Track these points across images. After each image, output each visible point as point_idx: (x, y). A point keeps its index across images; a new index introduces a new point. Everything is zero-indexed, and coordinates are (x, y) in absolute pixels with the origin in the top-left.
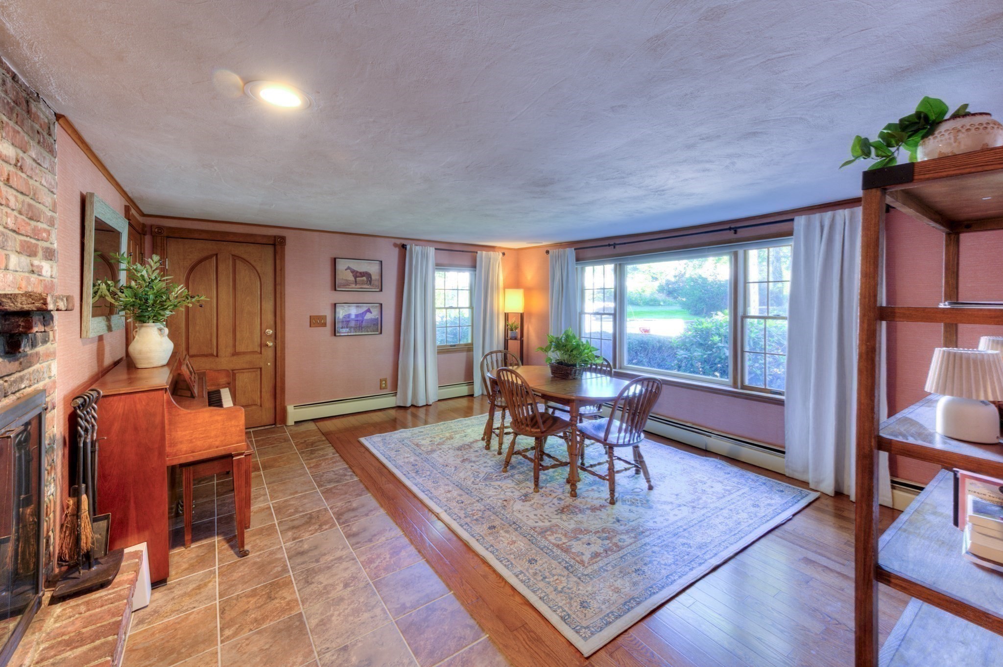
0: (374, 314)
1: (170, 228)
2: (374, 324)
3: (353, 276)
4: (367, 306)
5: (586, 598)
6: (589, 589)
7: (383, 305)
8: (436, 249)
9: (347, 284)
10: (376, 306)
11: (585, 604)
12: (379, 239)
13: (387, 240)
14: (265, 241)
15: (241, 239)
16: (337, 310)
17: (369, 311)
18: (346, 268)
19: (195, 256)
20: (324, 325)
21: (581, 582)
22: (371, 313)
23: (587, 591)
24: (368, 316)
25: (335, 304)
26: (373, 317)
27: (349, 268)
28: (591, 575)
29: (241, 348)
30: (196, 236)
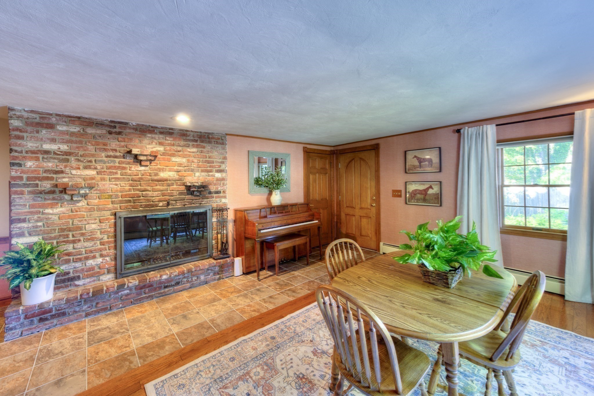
0: (435, 190)
1: (340, 150)
2: (435, 198)
3: (418, 162)
4: (429, 184)
5: (186, 388)
6: (195, 390)
7: (442, 183)
8: (497, 125)
9: (415, 167)
10: (437, 184)
11: (182, 387)
12: (438, 130)
13: (446, 129)
14: (370, 148)
15: (362, 149)
16: (408, 186)
17: (431, 187)
18: (413, 157)
19: (347, 161)
20: (400, 196)
21: (203, 385)
22: (433, 189)
23: (193, 389)
24: (430, 191)
25: (406, 182)
26: (434, 192)
27: (415, 157)
28: (209, 393)
29: (363, 206)
30: (347, 151)
